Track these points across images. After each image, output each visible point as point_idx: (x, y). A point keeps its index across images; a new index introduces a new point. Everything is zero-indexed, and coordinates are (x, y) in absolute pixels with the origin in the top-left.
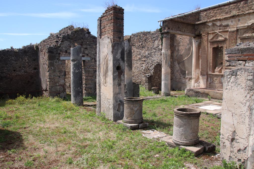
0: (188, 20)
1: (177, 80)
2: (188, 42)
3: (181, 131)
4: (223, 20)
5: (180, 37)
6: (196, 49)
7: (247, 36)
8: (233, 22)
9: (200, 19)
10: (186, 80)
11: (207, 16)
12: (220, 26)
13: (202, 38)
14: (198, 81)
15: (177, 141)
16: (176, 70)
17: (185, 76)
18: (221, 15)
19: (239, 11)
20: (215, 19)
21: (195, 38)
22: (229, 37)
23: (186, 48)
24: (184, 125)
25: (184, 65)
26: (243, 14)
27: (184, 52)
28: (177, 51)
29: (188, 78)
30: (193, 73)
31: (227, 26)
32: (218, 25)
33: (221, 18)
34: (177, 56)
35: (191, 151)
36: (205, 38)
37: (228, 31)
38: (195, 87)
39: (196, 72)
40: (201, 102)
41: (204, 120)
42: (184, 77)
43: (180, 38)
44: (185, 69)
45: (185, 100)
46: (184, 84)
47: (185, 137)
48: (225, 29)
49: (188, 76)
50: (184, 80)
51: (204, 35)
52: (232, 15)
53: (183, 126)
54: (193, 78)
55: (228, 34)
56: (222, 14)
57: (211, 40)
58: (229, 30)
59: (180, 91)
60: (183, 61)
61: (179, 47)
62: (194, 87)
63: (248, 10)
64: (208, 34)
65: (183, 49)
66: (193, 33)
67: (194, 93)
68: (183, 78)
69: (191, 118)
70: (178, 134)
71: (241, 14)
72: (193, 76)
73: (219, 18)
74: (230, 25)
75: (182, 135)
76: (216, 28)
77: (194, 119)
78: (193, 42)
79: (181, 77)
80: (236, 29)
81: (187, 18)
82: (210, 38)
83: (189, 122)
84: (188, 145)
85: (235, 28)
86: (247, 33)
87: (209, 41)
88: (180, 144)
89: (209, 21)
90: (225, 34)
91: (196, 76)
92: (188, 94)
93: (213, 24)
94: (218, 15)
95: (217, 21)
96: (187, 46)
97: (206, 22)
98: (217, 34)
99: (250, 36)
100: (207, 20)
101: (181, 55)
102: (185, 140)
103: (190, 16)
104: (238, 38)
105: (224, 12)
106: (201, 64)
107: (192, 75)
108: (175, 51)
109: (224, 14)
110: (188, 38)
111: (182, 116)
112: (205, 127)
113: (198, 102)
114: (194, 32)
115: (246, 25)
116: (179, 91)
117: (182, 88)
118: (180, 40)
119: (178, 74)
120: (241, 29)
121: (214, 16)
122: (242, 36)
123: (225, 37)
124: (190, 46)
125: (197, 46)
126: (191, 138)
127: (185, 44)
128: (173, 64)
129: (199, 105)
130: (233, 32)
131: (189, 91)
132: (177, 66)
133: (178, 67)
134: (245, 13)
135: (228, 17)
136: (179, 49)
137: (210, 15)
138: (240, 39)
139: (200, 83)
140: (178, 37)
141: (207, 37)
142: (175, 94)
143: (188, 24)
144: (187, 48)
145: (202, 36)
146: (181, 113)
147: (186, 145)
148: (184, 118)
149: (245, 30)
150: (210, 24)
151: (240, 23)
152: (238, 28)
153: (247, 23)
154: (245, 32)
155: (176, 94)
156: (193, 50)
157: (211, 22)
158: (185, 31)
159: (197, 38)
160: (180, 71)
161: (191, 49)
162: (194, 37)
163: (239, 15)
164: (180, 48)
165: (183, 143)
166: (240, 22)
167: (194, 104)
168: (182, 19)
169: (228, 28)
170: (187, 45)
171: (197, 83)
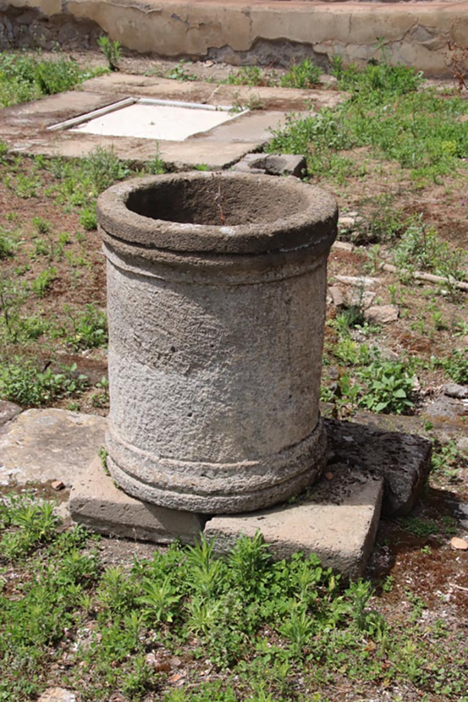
3: (203, 395)
15: (174, 488)
24: (226, 344)
35: (318, 551)
47: (240, 440)
53: (221, 357)
69: (285, 272)
70: (173, 422)
75: (212, 428)
77: (303, 280)
83: (268, 311)
84: (268, 502)
88: (208, 508)
102: (246, 463)
111: (204, 270)
126: (286, 442)
146: (194, 237)
147: (253, 507)
148: (232, 279)
165: (230, 494)
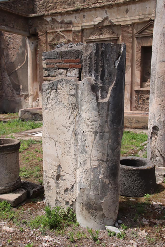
0: (17, 9)
1: (9, 98)
2: (21, 44)
4: (65, 15)
5: (9, 36)
6: (32, 54)
7: (94, 38)
8: (77, 18)
9: (36, 10)
10: (21, 98)
11: (44, 7)
12: (62, 22)
13: (39, 39)
14: (37, 99)
16: (6, 85)
17: (20, 92)
18: (62, 7)
19: (84, 3)
20: (54, 12)
21: (30, 39)
22: (73, 39)
23: (18, 52)
25: (17, 77)
26: (88, 7)
27: (16, 58)
28: (6, 57)
29: (24, 95)
30: (30, 87)
31: (70, 23)
32: (59, 21)
33: (63, 12)
34: (6, 63)
35: (7, 200)
36: (43, 39)
37: (71, 30)
38: (34, 106)
39: (33, 86)
40: (38, 127)
41: (37, 151)
42: (19, 94)
43: (10, 38)
44: (19, 82)
45: (17, 126)
46: (18, 103)
48: (67, 27)
49: (24, 92)
50: (18, 98)
51: (42, 35)
52: (75, 8)
54: (29, 95)
55: (72, 34)
56: (64, 6)
57: (51, 42)
58: (73, 29)
59: (14, 113)
60: (16, 71)
61: (8, 51)
62: (32, 107)
63: (95, 3)
64: (47, 33)
65: (15, 54)
66: (25, 31)
67: (30, 116)
68: (17, 96)
69: (5, 153)
71: (86, 8)
72: (30, 92)
73: (59, 11)
74: (74, 23)
76: (57, 26)
77: (9, 154)
78: (28, 45)
79: (14, 93)
80: (81, 29)
81: (16, 6)
82: (50, 39)
83: (2, 159)
84: (3, 192)
85: (79, 26)
86: (94, 34)
87: (48, 43)
89: (46, 14)
90: (68, 34)
91: (33, 92)
92: (23, 117)
93: (52, 19)
94: (59, 7)
95: (57, 16)
96: (20, 50)
97: (43, 16)
98: (58, 34)
99: (97, 39)
100: (44, 12)
101: (12, 62)
103: (19, 4)
104: (84, 41)
105: (67, 3)
106: (39, 76)
107: (29, 90)
108: (3, 56)
109: (66, 6)
110: (20, 38)
112: (37, 161)
113: (34, 127)
114: (28, 30)
115: (92, 23)
116: (12, 114)
117: (17, 109)
118: (9, 39)
119: (10, 90)
120: (87, 29)
121: (53, 8)
122: (88, 39)
123: (69, 39)
124: (23, 49)
125: (33, 51)
126: (7, 182)
127: (17, 47)
128: (2, 75)
129: (35, 132)
130: (78, 32)
131: (24, 113)
132: (8, 78)
133: (9, 80)
134: (90, 7)
135: (71, 11)
136: (8, 54)
137: (49, 5)
138: (86, 42)
139: (39, 101)
140: (6, 35)
141: (45, 38)
142: (5, 118)
143: (18, 17)
144: (20, 52)
145: (39, 36)
149: (92, 30)
150: (49, 19)
151: (85, 21)
152: (83, 28)
153: (94, 21)
154: (92, 34)
155: (7, 118)
156: (28, 56)
157: (49, 16)
158: (14, 26)
159: (33, 38)
160: (11, 85)
161: (25, 54)
162: (29, 37)
163: (83, 9)
164: (10, 53)
166: (85, 18)
167: (29, 131)
168: (8, 7)
169: (72, 27)
170: (19, 48)
171: (35, 102)
